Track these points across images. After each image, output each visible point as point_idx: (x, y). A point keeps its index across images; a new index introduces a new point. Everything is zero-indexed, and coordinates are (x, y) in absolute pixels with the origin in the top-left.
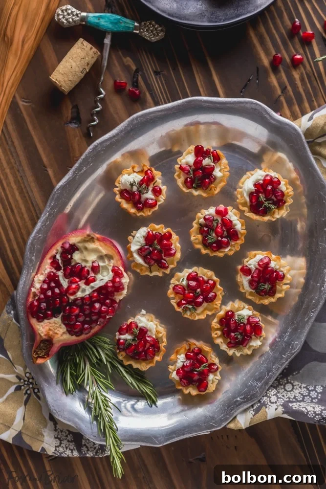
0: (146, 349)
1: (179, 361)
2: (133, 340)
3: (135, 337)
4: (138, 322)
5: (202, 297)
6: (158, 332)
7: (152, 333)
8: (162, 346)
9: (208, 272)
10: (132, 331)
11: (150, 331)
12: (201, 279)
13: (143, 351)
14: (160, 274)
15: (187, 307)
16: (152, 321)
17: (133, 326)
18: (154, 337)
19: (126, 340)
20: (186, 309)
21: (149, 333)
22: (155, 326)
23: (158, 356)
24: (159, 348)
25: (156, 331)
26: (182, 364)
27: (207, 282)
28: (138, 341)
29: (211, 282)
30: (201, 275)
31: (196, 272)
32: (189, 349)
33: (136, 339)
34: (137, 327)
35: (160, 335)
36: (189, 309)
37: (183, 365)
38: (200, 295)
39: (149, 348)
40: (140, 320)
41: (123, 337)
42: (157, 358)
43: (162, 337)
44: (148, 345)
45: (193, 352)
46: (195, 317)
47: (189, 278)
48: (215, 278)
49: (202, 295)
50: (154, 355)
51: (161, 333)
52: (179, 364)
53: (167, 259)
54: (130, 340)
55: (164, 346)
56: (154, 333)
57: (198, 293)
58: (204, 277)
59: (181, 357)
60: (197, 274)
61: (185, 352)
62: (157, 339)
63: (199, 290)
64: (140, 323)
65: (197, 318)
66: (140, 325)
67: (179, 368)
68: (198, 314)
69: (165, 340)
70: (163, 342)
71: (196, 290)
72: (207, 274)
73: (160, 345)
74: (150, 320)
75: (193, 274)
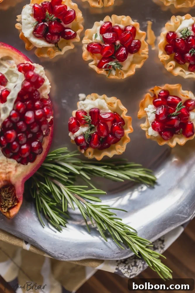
0: (110, 129)
1: (149, 114)
2: (91, 129)
3: (90, 125)
4: (83, 108)
5: (124, 49)
6: (110, 104)
7: (105, 109)
8: (124, 115)
9: (123, 18)
10: (83, 121)
11: (102, 108)
12: (117, 28)
13: (108, 133)
14: (71, 47)
15: (110, 66)
16: (96, 98)
17: (81, 114)
18: (110, 111)
19: (83, 134)
20: (109, 69)
21: (101, 111)
22: (103, 101)
23: (127, 128)
24: (122, 120)
25: (108, 104)
26: (154, 115)
27: (125, 29)
28: (96, 128)
29: (129, 28)
30: (116, 24)
31: (109, 22)
32: (155, 96)
33: (93, 126)
34: (85, 113)
35: (115, 106)
36: (113, 67)
37: (157, 115)
38: (121, 48)
39: (112, 127)
40: (83, 105)
41: (78, 133)
42: (128, 132)
43: (118, 107)
44: (109, 124)
45: (159, 97)
46: (123, 75)
47: (103, 31)
48: (133, 23)
49: (124, 46)
50: (123, 130)
51: (114, 103)
52: (151, 117)
53: (69, 25)
54: (88, 131)
55: (127, 114)
56: (107, 108)
57: (118, 46)
58: (119, 25)
59: (150, 109)
60: (111, 24)
61: (152, 102)
62: (114, 112)
63: (118, 42)
64: (85, 108)
65: (125, 76)
66: (87, 109)
67: (153, 121)
68: (126, 72)
69: (122, 107)
70: (122, 111)
71: (115, 43)
72: (123, 21)
73: (122, 116)
74: (94, 98)
75: (106, 25)
